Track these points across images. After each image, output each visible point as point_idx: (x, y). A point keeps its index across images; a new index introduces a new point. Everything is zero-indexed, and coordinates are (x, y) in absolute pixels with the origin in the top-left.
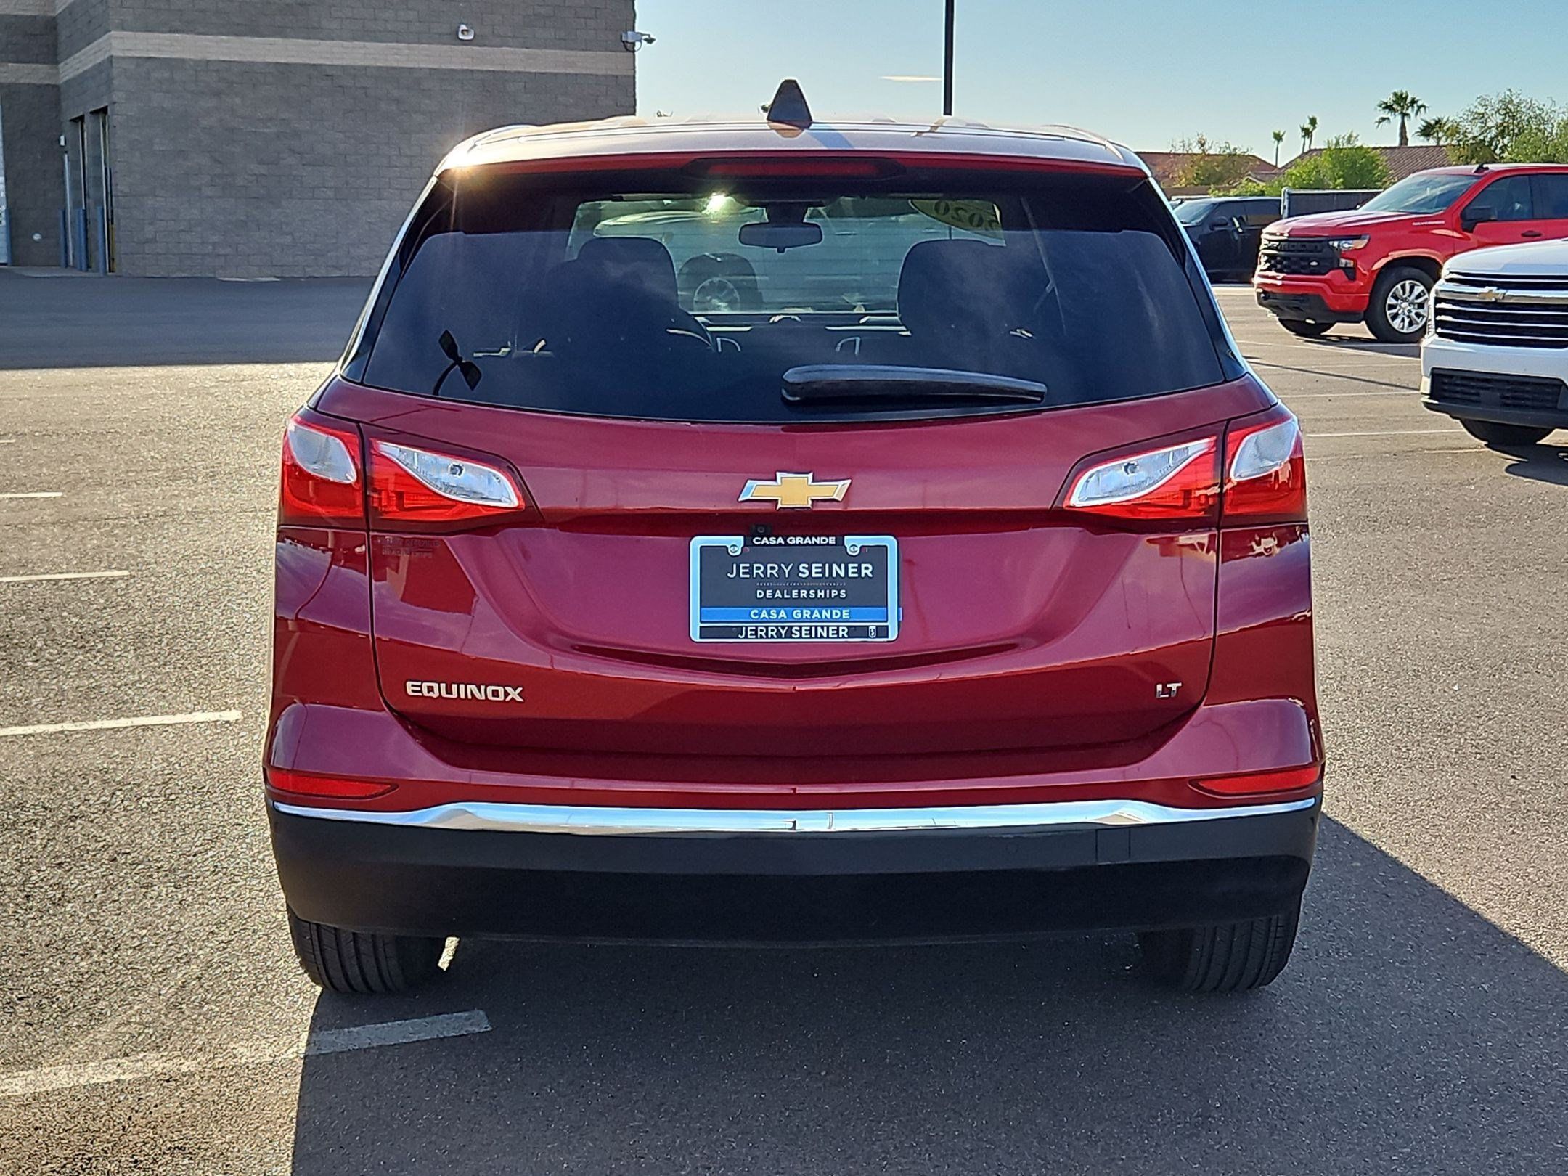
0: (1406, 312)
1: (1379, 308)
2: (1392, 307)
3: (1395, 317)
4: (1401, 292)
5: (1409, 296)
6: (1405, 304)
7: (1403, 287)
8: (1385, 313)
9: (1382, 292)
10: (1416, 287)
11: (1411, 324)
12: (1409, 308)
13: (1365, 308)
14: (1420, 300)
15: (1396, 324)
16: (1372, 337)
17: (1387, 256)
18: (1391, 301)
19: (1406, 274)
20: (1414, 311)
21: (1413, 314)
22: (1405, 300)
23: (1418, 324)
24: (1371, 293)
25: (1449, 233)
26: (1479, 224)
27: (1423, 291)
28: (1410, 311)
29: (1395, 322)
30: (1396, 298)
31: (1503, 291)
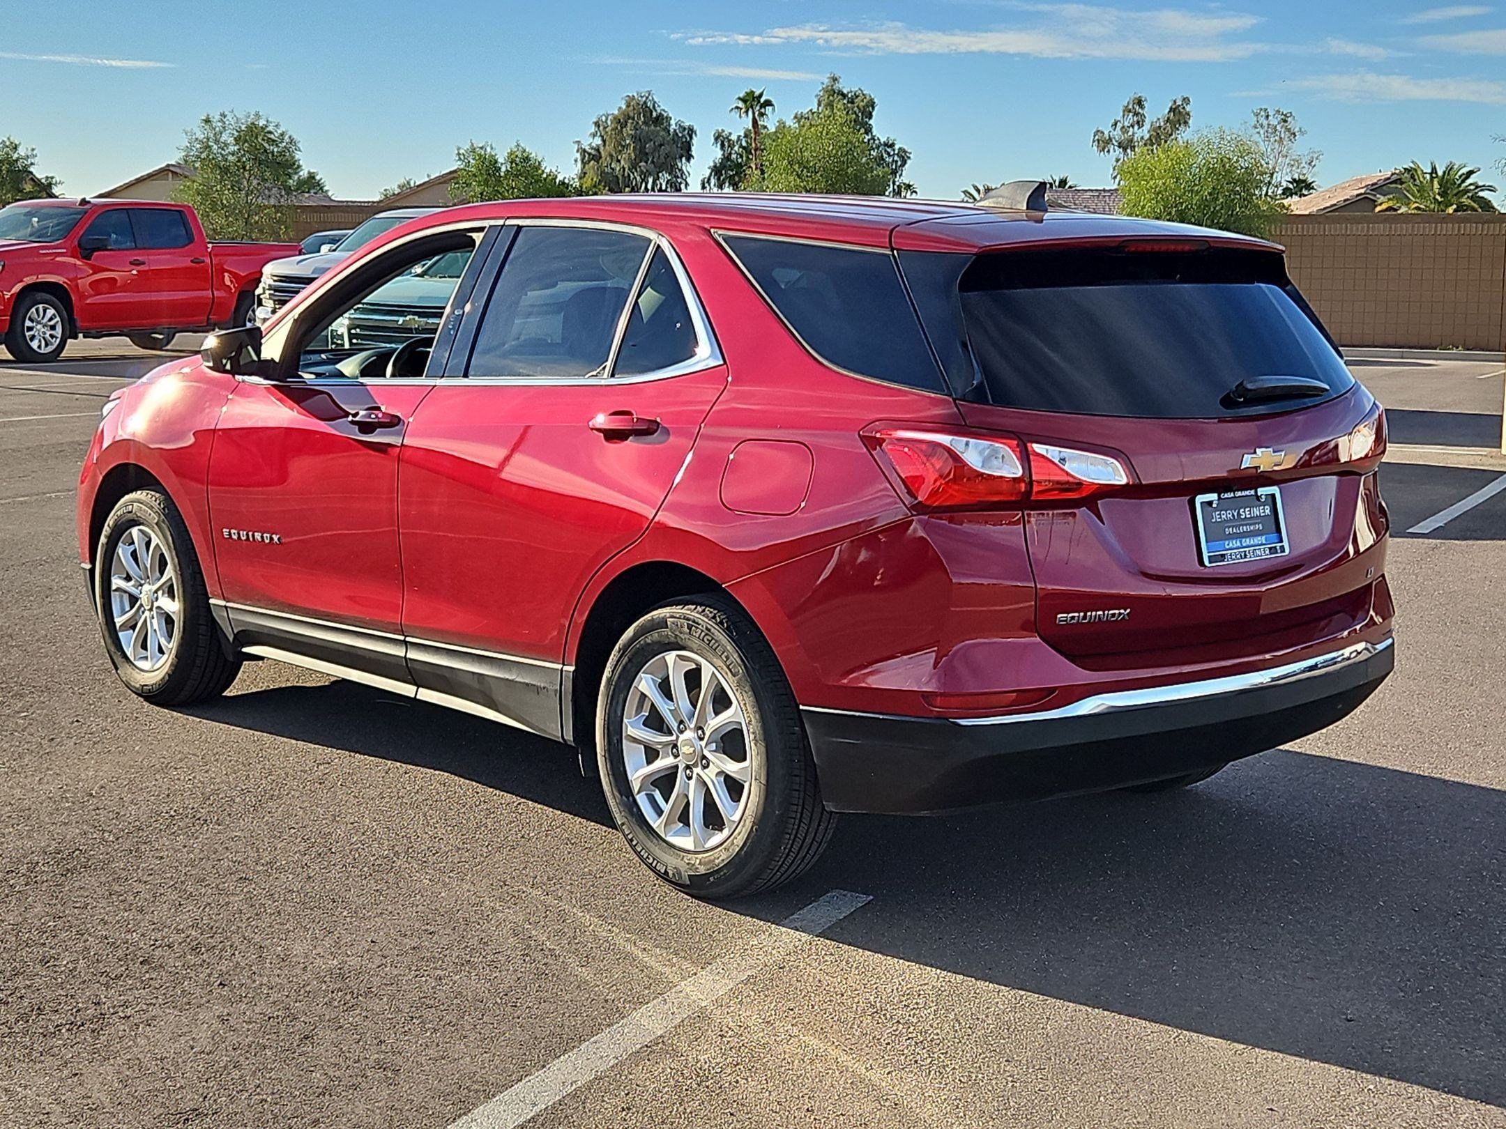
0: (41, 334)
1: (19, 329)
2: (30, 329)
3: (33, 338)
4: (36, 317)
5: (43, 318)
6: (39, 327)
7: (37, 310)
8: (25, 336)
9: (21, 315)
10: (48, 311)
11: (47, 345)
12: (43, 330)
13: (6, 331)
14: (52, 323)
15: (34, 345)
16: (11, 357)
17: (21, 281)
18: (28, 323)
19: (38, 298)
20: (48, 333)
21: (47, 336)
22: (39, 323)
23: (52, 344)
24: (11, 316)
25: (72, 260)
26: (95, 254)
27: (54, 315)
28: (44, 333)
29: (33, 342)
30: (31, 320)
31: (425, 319)
